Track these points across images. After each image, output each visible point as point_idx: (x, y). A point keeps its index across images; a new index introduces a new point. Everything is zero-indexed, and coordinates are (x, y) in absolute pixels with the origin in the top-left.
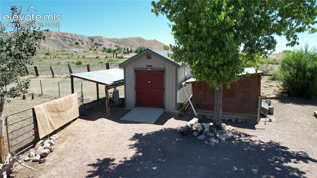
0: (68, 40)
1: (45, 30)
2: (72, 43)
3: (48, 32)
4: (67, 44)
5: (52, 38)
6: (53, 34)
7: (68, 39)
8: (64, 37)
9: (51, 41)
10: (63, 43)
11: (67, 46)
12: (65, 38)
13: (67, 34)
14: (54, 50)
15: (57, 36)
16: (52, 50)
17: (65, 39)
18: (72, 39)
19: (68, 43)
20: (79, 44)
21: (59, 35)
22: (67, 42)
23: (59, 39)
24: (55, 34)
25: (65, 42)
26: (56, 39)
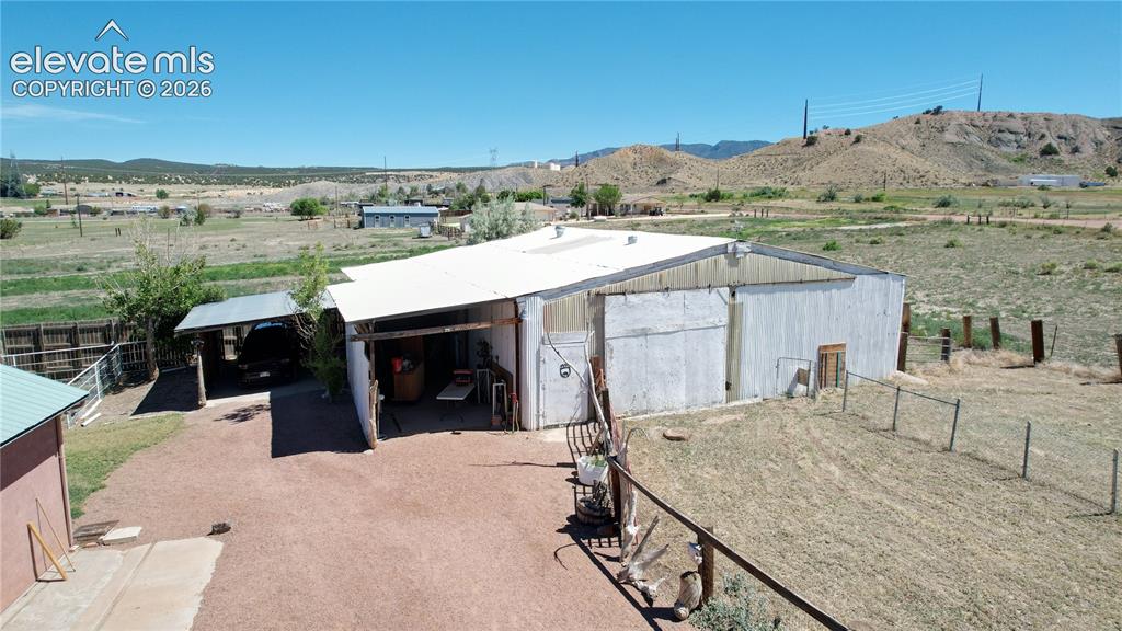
0: (1010, 141)
1: (928, 112)
2: (1024, 151)
3: (937, 117)
4: (1006, 156)
5: (949, 136)
6: (953, 123)
7: (1012, 137)
8: (996, 130)
9: (946, 149)
10: (988, 152)
11: (1005, 163)
12: (1000, 135)
13: (1011, 116)
14: (955, 181)
15: (970, 129)
16: (947, 181)
17: (999, 139)
18: (1029, 135)
19: (1012, 150)
20: (1056, 153)
21: (977, 123)
22: (1004, 149)
23: (974, 139)
24: (964, 121)
25: (996, 149)
26: (963, 141)
